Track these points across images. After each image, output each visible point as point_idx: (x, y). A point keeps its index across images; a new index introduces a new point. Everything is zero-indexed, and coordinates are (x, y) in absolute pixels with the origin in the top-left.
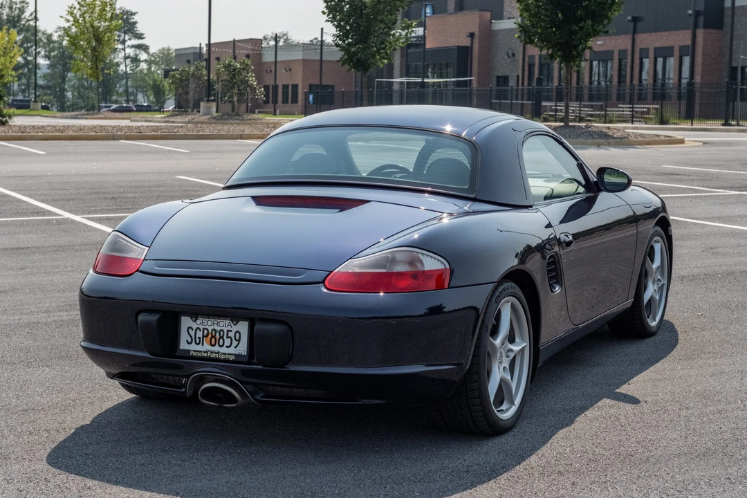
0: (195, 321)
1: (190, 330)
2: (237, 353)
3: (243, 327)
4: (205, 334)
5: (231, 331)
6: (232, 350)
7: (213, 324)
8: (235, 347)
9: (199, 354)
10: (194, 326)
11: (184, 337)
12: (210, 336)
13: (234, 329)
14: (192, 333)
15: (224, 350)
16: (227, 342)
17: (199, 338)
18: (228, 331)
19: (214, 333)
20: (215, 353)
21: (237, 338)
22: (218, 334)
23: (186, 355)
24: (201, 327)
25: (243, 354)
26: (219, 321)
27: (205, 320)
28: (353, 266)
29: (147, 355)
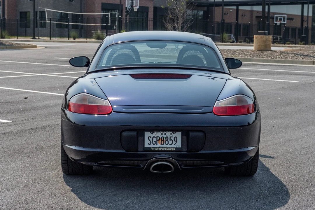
0: (152, 133)
1: (150, 138)
2: (176, 147)
3: (179, 135)
4: (158, 140)
5: (172, 137)
6: (173, 146)
7: (162, 134)
8: (175, 144)
9: (155, 149)
10: (152, 136)
11: (147, 141)
12: (161, 140)
13: (174, 136)
14: (151, 139)
15: (168, 146)
16: (170, 142)
17: (155, 141)
18: (170, 137)
19: (163, 139)
20: (164, 148)
21: (176, 140)
22: (165, 139)
23: (149, 150)
24: (156, 136)
25: (179, 147)
26: (165, 133)
27: (158, 133)
29: (124, 151)
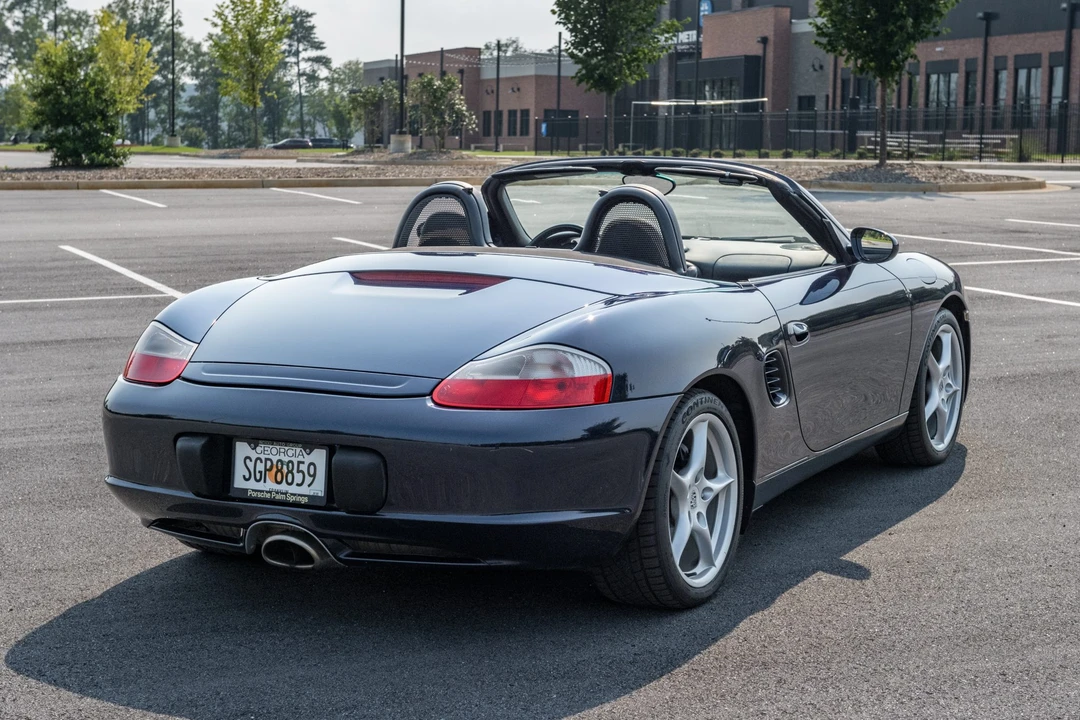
0: (254, 449)
1: (248, 461)
2: (312, 494)
3: (319, 457)
4: (268, 467)
5: (303, 463)
6: (304, 490)
7: (279, 452)
8: (309, 486)
9: (260, 495)
10: (253, 455)
11: (240, 470)
12: (275, 470)
13: (308, 459)
14: (251, 465)
15: (293, 489)
16: (298, 478)
17: (260, 472)
18: (299, 463)
19: (280, 466)
20: (282, 493)
21: (312, 472)
22: (285, 467)
23: (243, 497)
24: (263, 457)
25: (320, 495)
26: (287, 448)
27: (268, 447)
28: (473, 371)
29: (190, 495)
